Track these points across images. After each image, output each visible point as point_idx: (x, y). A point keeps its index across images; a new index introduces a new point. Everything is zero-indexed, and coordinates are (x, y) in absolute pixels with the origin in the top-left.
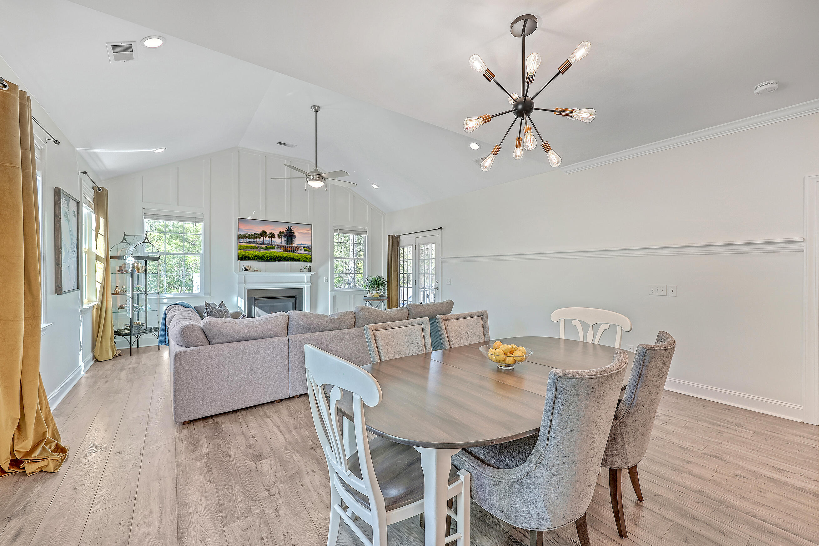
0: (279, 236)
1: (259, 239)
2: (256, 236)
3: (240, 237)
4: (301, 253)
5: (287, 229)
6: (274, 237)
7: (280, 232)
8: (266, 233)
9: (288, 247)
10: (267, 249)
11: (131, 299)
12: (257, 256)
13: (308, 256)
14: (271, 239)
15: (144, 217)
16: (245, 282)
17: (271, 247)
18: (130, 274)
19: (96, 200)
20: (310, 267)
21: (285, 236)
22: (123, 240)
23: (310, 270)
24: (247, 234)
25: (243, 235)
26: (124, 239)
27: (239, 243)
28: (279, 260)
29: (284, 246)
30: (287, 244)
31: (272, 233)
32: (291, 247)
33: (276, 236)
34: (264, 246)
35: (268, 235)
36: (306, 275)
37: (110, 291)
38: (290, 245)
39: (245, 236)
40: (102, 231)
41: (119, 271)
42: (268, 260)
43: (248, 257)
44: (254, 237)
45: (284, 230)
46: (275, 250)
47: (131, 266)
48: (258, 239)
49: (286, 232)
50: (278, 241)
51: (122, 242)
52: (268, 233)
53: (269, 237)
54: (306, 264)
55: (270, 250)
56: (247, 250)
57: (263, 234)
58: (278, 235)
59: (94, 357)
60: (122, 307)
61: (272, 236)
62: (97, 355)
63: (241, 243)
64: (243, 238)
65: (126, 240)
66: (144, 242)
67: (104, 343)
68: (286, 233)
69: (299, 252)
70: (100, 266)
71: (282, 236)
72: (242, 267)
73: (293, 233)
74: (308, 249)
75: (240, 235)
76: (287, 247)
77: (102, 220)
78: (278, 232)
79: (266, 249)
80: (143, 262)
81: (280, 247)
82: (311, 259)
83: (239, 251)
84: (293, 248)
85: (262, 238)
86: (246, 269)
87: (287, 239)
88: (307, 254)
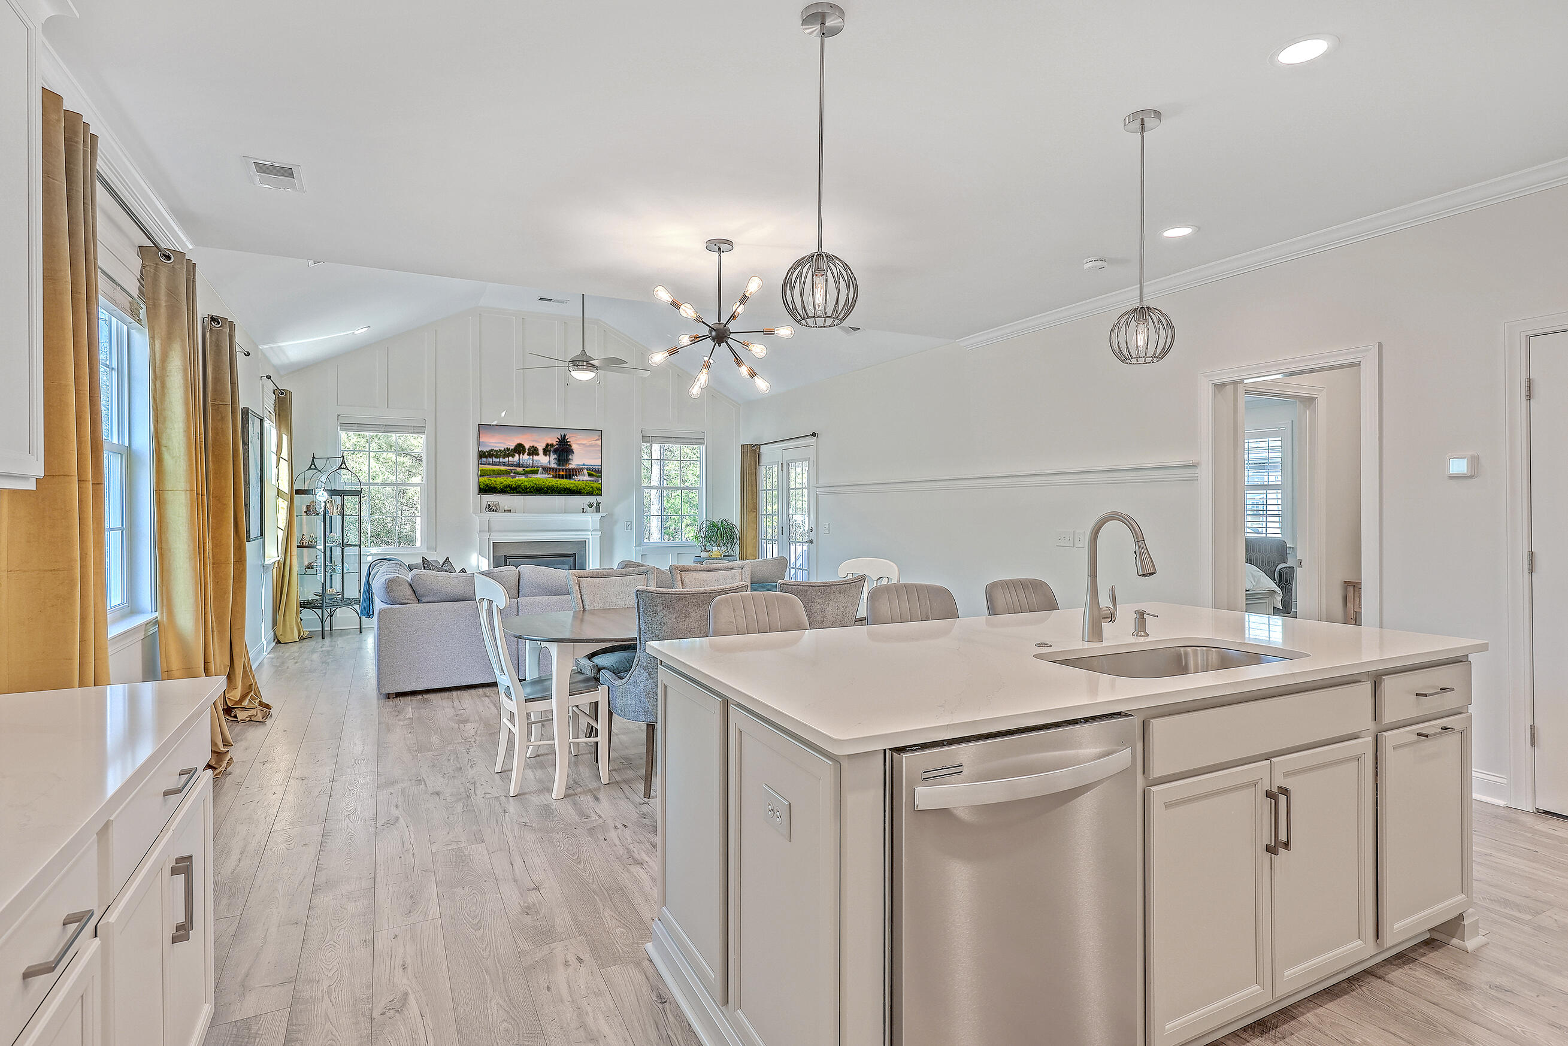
0: (546, 452)
1: (513, 457)
2: (507, 453)
3: (482, 455)
4: (583, 478)
5: (558, 439)
6: (538, 454)
7: (548, 444)
8: (524, 447)
9: (561, 470)
10: (526, 474)
11: (323, 554)
12: (509, 486)
13: (595, 485)
14: (531, 457)
15: (339, 428)
16: (490, 530)
17: (531, 471)
18: (321, 517)
19: (277, 409)
20: (598, 504)
21: (556, 451)
22: (311, 466)
23: (598, 510)
24: (492, 450)
25: (487, 452)
26: (313, 463)
27: (480, 466)
28: (545, 493)
29: (553, 469)
30: (559, 465)
31: (533, 447)
32: (566, 470)
33: (541, 452)
34: (520, 470)
35: (527, 450)
36: (591, 519)
37: (295, 543)
38: (563, 466)
39: (490, 454)
40: (285, 454)
41: (306, 512)
42: (526, 493)
43: (495, 488)
44: (505, 454)
45: (554, 441)
46: (539, 476)
47: (323, 504)
48: (510, 458)
49: (557, 444)
50: (542, 460)
51: (310, 468)
52: (527, 447)
53: (529, 454)
54: (592, 499)
55: (530, 475)
56: (493, 477)
57: (519, 449)
58: (544, 449)
59: (276, 637)
60: (310, 567)
61: (534, 451)
62: (279, 634)
63: (484, 464)
64: (486, 457)
65: (315, 466)
66: (340, 468)
67: (287, 618)
68: (557, 446)
69: (580, 478)
70: (283, 504)
71: (550, 452)
72: (485, 505)
73: (570, 446)
74: (596, 473)
75: (483, 451)
76: (559, 469)
77: (285, 438)
78: (544, 446)
79: (523, 475)
80: (338, 499)
81: (546, 470)
82: (600, 489)
83: (482, 479)
84: (570, 471)
85: (517, 455)
86: (490, 509)
87: (559, 456)
88: (593, 481)
